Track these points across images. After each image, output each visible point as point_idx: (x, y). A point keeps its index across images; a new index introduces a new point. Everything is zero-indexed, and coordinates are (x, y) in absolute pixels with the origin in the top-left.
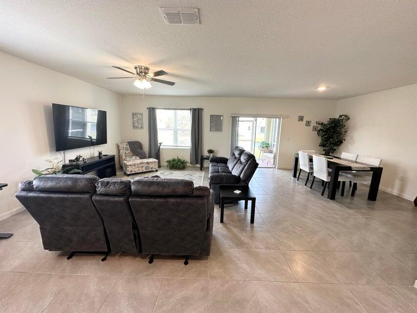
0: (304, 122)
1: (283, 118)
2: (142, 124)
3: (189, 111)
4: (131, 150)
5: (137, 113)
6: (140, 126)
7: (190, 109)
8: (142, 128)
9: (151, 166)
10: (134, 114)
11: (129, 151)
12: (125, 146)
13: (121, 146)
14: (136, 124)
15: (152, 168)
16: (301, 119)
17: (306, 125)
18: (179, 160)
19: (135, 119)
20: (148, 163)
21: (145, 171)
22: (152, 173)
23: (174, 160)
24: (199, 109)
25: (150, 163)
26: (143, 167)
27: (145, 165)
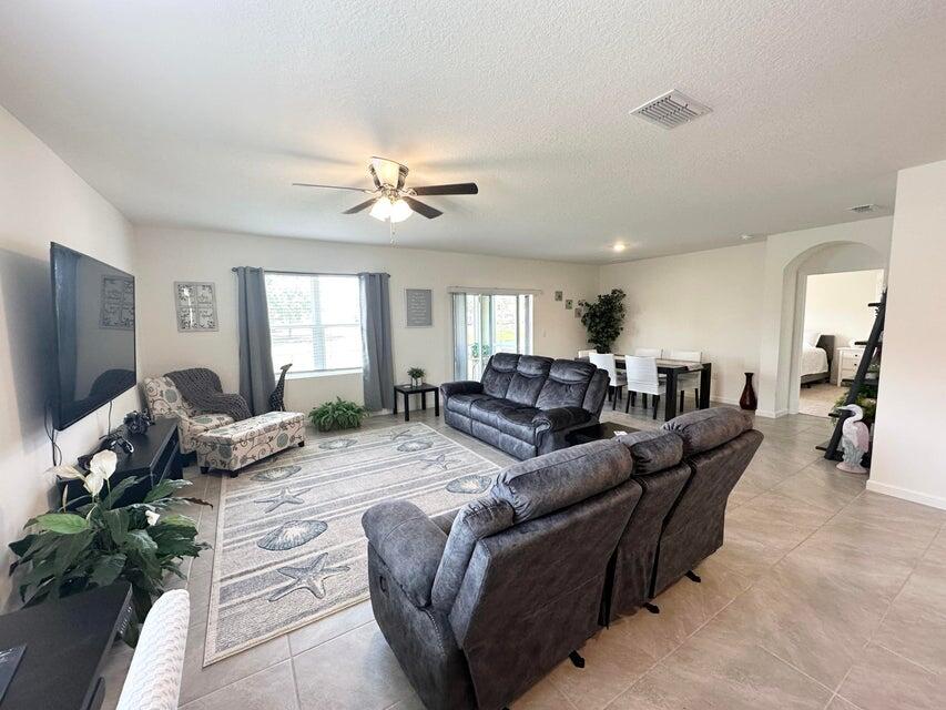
0: (564, 302)
1: (535, 296)
2: (214, 315)
3: (356, 279)
4: (185, 399)
5: (197, 284)
6: (204, 322)
7: (359, 275)
9: (290, 432)
10: (180, 287)
11: (179, 402)
12: (164, 388)
13: (156, 390)
14: (190, 318)
15: (292, 439)
16: (559, 296)
17: (567, 307)
19: (188, 302)
20: (283, 426)
21: (276, 449)
24: (381, 275)
25: (288, 426)
26: (271, 439)
27: (277, 431)
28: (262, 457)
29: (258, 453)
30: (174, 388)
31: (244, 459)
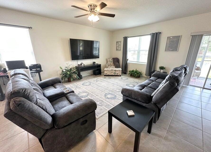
2: (120, 48)
4: (113, 63)
5: (119, 42)
6: (119, 49)
7: (150, 34)
8: (120, 50)
9: (117, 72)
10: (117, 42)
11: (112, 63)
12: (110, 60)
13: (108, 60)
14: (118, 48)
15: (117, 74)
18: (136, 72)
19: (117, 45)
20: (115, 70)
21: (113, 74)
22: (117, 77)
23: (133, 71)
25: (117, 71)
26: (112, 72)
27: (114, 71)
28: (110, 75)
29: (109, 74)
30: (112, 60)
31: (106, 74)
